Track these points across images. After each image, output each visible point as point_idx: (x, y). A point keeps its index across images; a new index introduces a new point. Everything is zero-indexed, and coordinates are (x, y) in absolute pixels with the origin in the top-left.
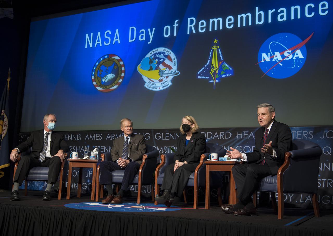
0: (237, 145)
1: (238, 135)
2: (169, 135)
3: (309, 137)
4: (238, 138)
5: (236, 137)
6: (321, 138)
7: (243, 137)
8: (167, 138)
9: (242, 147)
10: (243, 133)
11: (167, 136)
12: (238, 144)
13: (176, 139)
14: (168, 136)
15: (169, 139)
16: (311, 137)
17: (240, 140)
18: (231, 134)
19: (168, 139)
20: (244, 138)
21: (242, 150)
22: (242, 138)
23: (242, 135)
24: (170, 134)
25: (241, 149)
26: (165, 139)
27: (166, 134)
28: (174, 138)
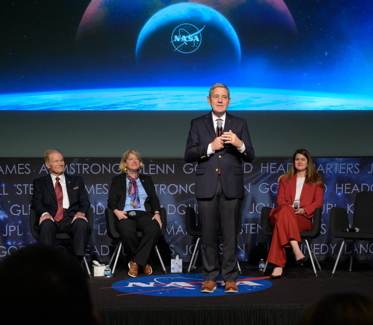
0: (261, 182)
1: (263, 169)
2: (155, 167)
3: (354, 172)
4: (262, 172)
5: (259, 171)
6: (368, 172)
7: (269, 171)
8: (152, 171)
9: (268, 185)
10: (269, 165)
11: (151, 168)
12: (263, 180)
13: (167, 173)
14: (154, 169)
15: (156, 173)
16: (357, 171)
17: (266, 174)
18: (252, 167)
19: (154, 174)
20: (271, 172)
21: (268, 189)
22: (267, 172)
23: (267, 167)
24: (157, 166)
25: (267, 187)
26: (149, 173)
27: (150, 165)
28: (163, 172)
